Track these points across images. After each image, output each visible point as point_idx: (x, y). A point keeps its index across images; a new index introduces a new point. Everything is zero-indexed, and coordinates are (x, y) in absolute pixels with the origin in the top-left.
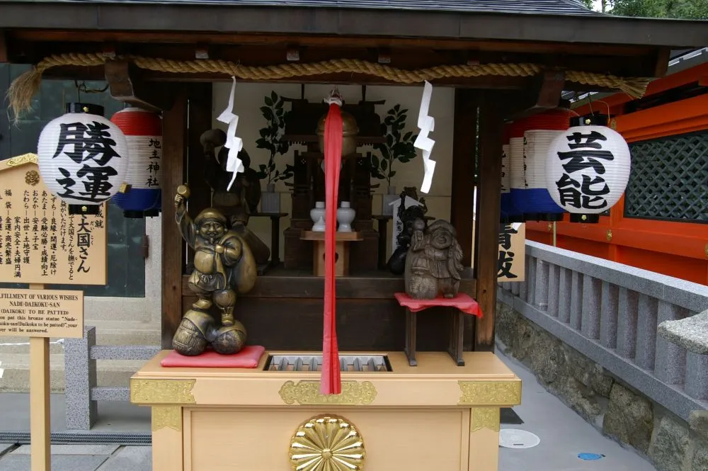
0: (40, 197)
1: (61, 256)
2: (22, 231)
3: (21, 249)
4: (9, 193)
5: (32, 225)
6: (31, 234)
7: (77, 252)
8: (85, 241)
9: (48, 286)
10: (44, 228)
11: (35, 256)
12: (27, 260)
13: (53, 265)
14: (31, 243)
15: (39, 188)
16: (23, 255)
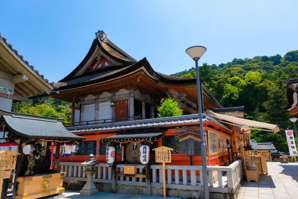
0: (7, 157)
1: (9, 165)
2: (3, 162)
3: (3, 165)
4: (2, 156)
5: (5, 161)
6: (5, 162)
7: (12, 164)
8: (13, 163)
9: (6, 170)
10: (7, 161)
11: (5, 166)
12: (3, 167)
13: (7, 167)
14: (4, 164)
15: (7, 155)
16: (3, 166)
